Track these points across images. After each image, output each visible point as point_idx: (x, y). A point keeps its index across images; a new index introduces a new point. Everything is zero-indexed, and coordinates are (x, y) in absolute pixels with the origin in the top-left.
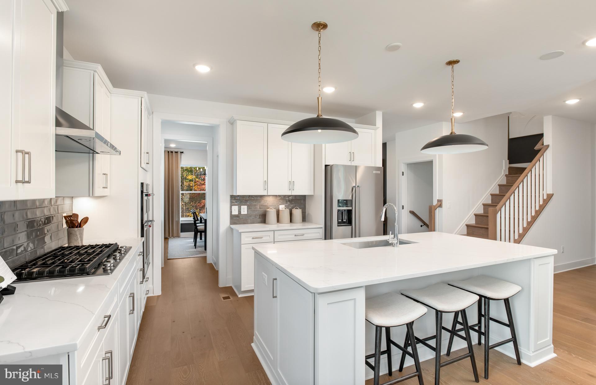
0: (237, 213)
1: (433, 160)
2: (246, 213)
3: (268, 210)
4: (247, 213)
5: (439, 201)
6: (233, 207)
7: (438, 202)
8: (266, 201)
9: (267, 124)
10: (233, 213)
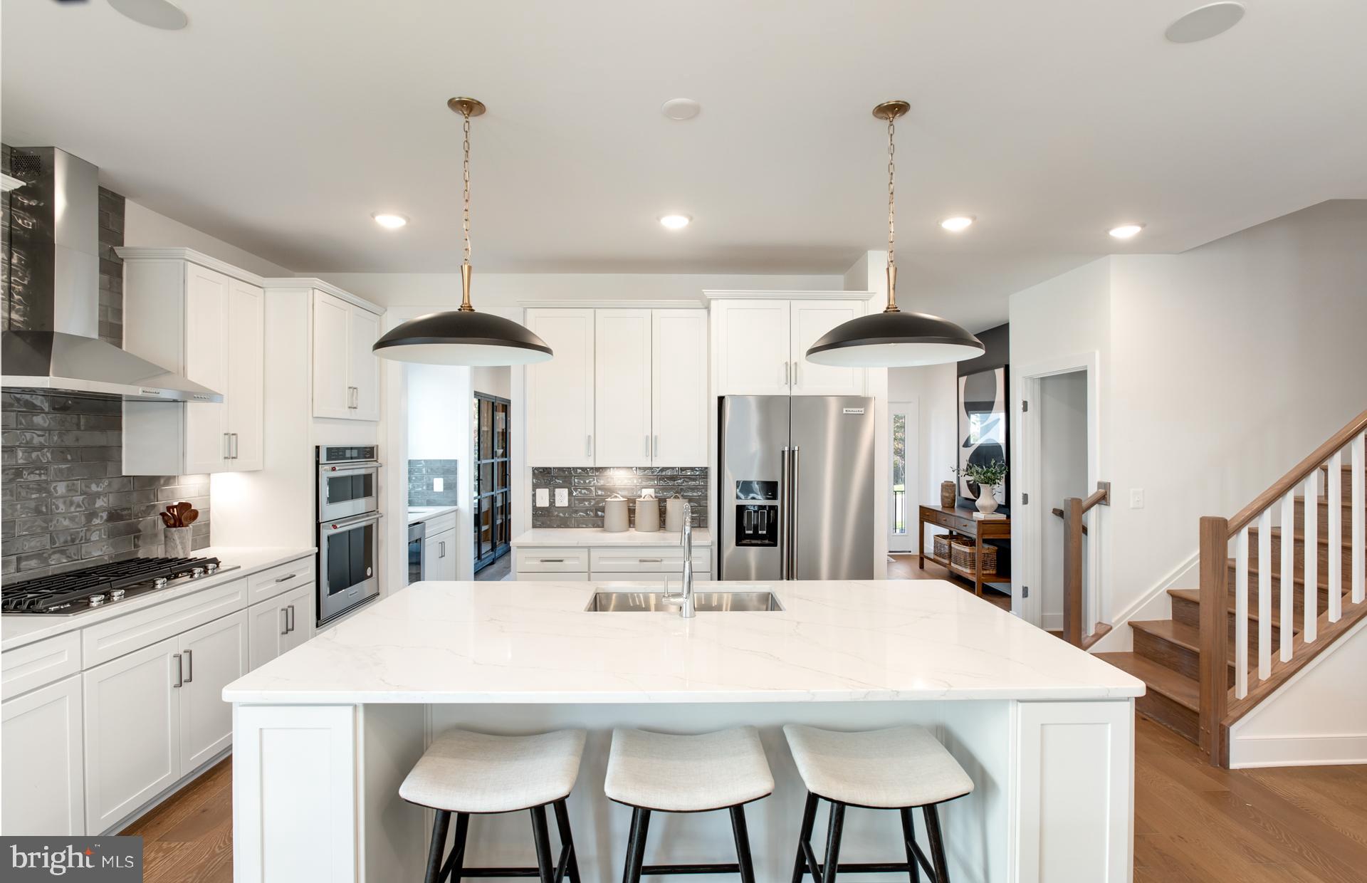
0: (547, 504)
1: (1086, 366)
2: (565, 503)
3: (609, 499)
4: (567, 505)
5: (1100, 485)
6: (537, 490)
7: (1099, 488)
8: (609, 480)
9: (592, 310)
10: (539, 504)
